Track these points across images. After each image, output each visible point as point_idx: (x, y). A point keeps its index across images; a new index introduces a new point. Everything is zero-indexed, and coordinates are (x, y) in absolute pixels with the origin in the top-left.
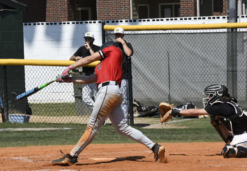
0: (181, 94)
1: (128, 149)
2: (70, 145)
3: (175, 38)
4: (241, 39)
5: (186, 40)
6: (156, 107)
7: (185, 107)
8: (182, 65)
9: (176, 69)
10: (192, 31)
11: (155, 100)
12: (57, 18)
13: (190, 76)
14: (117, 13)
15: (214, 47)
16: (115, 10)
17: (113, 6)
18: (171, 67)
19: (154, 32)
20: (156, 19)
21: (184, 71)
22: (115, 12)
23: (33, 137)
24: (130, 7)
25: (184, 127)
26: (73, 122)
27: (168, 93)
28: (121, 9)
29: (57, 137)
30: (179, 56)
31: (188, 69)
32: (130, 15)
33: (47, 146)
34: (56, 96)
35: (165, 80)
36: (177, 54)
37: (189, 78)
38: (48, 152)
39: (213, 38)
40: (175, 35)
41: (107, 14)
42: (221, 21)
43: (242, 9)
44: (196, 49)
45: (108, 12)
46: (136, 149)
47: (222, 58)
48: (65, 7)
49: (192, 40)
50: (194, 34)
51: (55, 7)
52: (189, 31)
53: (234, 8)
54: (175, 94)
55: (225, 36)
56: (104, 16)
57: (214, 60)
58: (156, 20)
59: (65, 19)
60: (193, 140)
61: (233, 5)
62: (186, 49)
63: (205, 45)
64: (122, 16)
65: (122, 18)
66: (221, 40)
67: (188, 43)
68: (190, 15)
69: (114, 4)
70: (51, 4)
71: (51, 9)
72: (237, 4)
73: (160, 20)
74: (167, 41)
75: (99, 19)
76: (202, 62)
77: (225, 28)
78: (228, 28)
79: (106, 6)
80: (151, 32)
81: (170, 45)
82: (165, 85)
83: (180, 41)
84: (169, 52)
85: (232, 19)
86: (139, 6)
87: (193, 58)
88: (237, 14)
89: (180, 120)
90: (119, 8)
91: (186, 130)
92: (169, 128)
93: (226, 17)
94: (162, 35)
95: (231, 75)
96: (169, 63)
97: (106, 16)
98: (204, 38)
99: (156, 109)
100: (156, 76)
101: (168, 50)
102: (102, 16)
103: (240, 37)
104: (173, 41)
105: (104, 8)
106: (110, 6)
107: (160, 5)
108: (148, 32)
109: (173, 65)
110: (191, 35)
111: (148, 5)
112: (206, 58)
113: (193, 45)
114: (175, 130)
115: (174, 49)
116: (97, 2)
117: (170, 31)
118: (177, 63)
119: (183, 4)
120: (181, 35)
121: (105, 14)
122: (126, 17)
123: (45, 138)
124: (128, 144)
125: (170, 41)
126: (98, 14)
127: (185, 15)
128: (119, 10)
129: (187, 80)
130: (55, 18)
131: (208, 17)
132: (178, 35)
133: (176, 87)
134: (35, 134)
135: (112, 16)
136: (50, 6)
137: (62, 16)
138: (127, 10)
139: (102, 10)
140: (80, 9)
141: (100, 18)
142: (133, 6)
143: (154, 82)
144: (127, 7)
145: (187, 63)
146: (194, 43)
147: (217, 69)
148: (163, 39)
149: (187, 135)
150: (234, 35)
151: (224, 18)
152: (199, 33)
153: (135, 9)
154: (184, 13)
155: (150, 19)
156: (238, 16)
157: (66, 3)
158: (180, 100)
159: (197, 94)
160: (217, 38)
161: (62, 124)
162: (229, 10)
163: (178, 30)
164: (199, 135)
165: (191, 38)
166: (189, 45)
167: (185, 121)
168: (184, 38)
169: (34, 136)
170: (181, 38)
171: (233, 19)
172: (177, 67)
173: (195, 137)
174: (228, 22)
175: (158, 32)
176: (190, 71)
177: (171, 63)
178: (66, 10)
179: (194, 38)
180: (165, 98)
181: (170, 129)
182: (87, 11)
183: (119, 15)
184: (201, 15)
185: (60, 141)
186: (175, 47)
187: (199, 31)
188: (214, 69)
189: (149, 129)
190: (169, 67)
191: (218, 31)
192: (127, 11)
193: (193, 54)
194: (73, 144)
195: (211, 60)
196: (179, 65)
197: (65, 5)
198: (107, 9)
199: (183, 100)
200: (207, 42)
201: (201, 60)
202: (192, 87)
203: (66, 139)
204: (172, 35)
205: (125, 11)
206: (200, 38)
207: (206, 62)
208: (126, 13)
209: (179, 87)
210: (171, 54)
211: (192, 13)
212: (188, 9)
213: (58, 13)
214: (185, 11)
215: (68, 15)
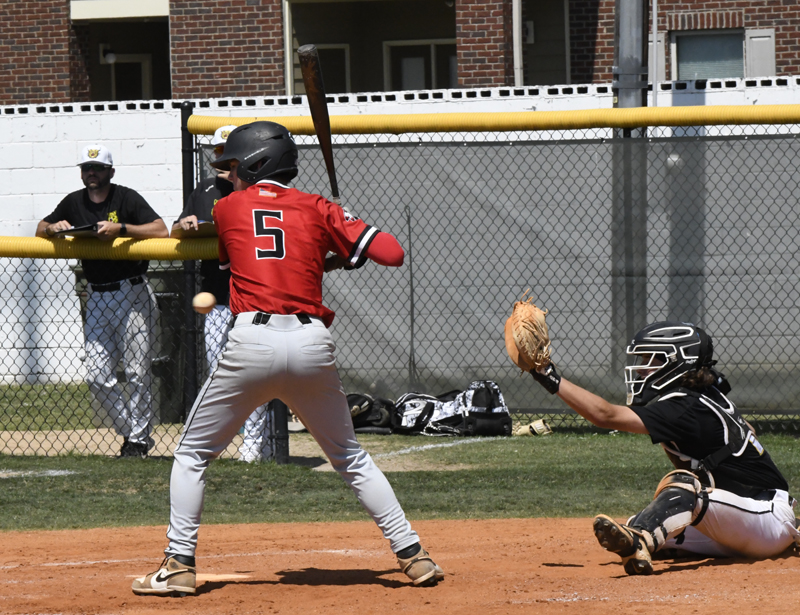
0: (453, 351)
1: (264, 543)
2: (65, 532)
3: (432, 161)
5: (470, 169)
6: (367, 399)
7: (464, 397)
8: (456, 252)
9: (435, 268)
10: (491, 137)
11: (362, 373)
12: (33, 90)
13: (484, 290)
14: (239, 75)
15: (564, 189)
16: (232, 62)
17: (224, 50)
18: (417, 260)
19: (362, 139)
20: (369, 95)
21: (462, 275)
22: (231, 69)
24: (283, 53)
25: (461, 467)
26: (81, 450)
27: (408, 351)
28: (254, 61)
29: (23, 502)
30: (445, 222)
32: (284, 80)
35: (398, 305)
36: (439, 214)
37: (478, 297)
39: (563, 159)
40: (432, 149)
41: (204, 76)
42: (593, 103)
43: (669, 60)
44: (503, 198)
45: (209, 70)
46: (291, 542)
47: (592, 227)
48: (62, 53)
49: (492, 168)
50: (497, 148)
51: (26, 54)
52: (480, 137)
53: (638, 56)
54: (431, 351)
55: (602, 152)
56: (194, 84)
57: (565, 236)
58: (369, 99)
59: (62, 95)
60: (488, 510)
61: (632, 46)
62: (471, 199)
63: (536, 182)
64: (257, 85)
65: (257, 90)
66: (591, 166)
67: (476, 176)
68: (489, 81)
69: (229, 43)
70: (13, 43)
71: (11, 58)
72: (648, 42)
73: (383, 99)
74: (406, 169)
75: (176, 94)
76: (526, 244)
77: (601, 125)
78: (614, 126)
79: (203, 51)
81: (417, 184)
82: (399, 320)
83: (448, 169)
84: (412, 206)
85: (628, 95)
87: (493, 229)
88: (645, 78)
89: (447, 442)
90: (248, 58)
91: (466, 477)
92: (409, 470)
93: (609, 86)
94: (389, 149)
95: (624, 288)
96: (412, 245)
97: (202, 83)
98: (530, 160)
99: (366, 403)
100: (366, 291)
101: (407, 199)
102: (188, 84)
104: (427, 169)
105: (194, 57)
106: (216, 50)
107: (386, 45)
109: (424, 253)
110: (486, 148)
111: (346, 47)
112: (537, 228)
113: (492, 183)
114: (429, 475)
115: (428, 199)
116: (170, 36)
117: (414, 138)
118: (440, 245)
119: (465, 42)
120: (453, 148)
121: (197, 77)
122: (270, 87)
125: (416, 169)
126: (174, 78)
127: (474, 81)
128: (246, 62)
129: (473, 306)
130: (27, 90)
131: (546, 88)
132: (442, 148)
133: (436, 329)
135: (224, 82)
136: (7, 49)
137: (49, 83)
138: (272, 63)
139: (188, 64)
140: (111, 59)
141: (182, 90)
142: (293, 51)
143: (361, 312)
144: (273, 54)
145: (472, 245)
146: (497, 176)
147: (576, 266)
148: (390, 162)
149: (469, 493)
150: (634, 148)
151: (602, 90)
152: (515, 143)
154: (469, 75)
155: (349, 95)
156: (650, 83)
157: (63, 40)
158: (448, 373)
160: (574, 158)
161: (41, 458)
162: (618, 64)
163: (442, 134)
164: (510, 493)
165: (486, 161)
166: (481, 184)
167: (466, 444)
168: (465, 161)
170: (453, 161)
171: (633, 94)
172: (440, 260)
173: (495, 499)
174: (616, 105)
175: (372, 139)
176: (483, 275)
177: (419, 245)
178: (63, 65)
179: (497, 160)
180: (400, 365)
181: (414, 473)
182: (137, 67)
183: (246, 81)
184: (526, 82)
185: (30, 516)
186: (433, 192)
187: (513, 136)
188: (565, 266)
190: (412, 260)
191: (579, 135)
192: (273, 67)
193: (493, 214)
194: (75, 528)
195: (554, 236)
196: (445, 252)
197: (60, 47)
198: (204, 59)
199: (459, 374)
200: (542, 175)
201: (521, 236)
202: (490, 328)
203: (52, 509)
204: (421, 148)
205: (267, 67)
206: (519, 160)
207: (537, 243)
208: (269, 74)
209: (447, 328)
210: (417, 215)
211: (495, 74)
212: (483, 61)
213: (35, 72)
214: (473, 68)
215: (71, 81)
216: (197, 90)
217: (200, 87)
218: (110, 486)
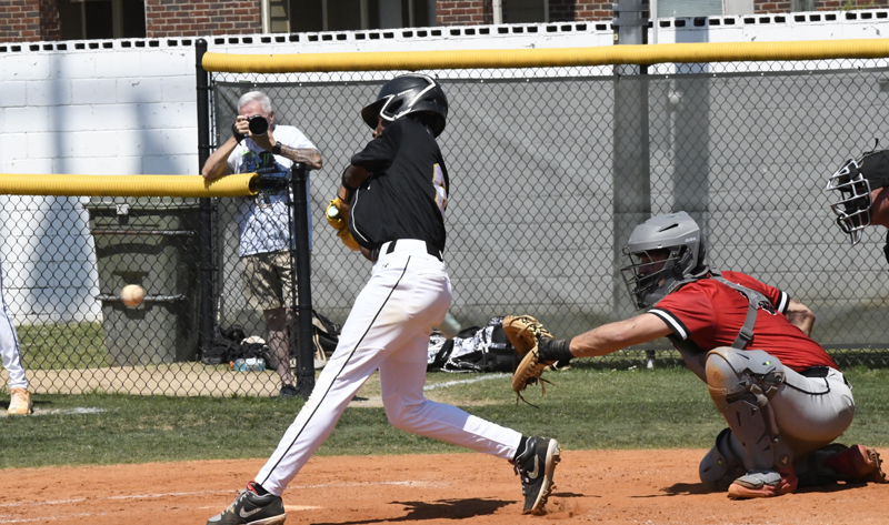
4: (663, 101)
5: (487, 105)
7: (484, 333)
8: (473, 190)
12: (3, 28)
13: (502, 227)
14: (215, 13)
22: (207, 7)
25: (487, 402)
26: (105, 388)
30: (462, 159)
31: (495, 204)
32: (260, 18)
36: (456, 151)
37: (497, 235)
40: (449, 86)
41: (179, 14)
42: (591, 41)
45: (184, 8)
47: (598, 164)
49: (508, 105)
52: (496, 74)
55: (608, 89)
56: (169, 21)
57: (582, 172)
58: (351, 37)
59: (31, 34)
64: (233, 23)
65: (234, 28)
68: (468, 18)
73: (367, 37)
75: (152, 32)
78: (616, 62)
83: (465, 106)
85: (628, 32)
88: (646, 15)
89: (469, 378)
91: (498, 411)
93: (608, 23)
97: (178, 21)
102: (163, 22)
103: (658, 93)
110: (481, 85)
112: (543, 164)
115: (445, 137)
120: (470, 85)
121: (171, 15)
122: (246, 25)
126: (149, 16)
127: (453, 19)
131: (545, 25)
132: (459, 85)
135: (199, 20)
137: (18, 21)
139: (163, 2)
141: (157, 28)
147: (594, 202)
151: (602, 27)
152: (510, 80)
154: (448, 13)
155: (332, 33)
156: (650, 20)
158: (466, 310)
159: (525, 288)
167: (489, 380)
168: (481, 97)
170: (471, 98)
171: (634, 31)
174: (616, 42)
175: (388, 75)
178: (33, 3)
182: (107, 5)
183: (222, 19)
184: (506, 20)
186: (449, 128)
188: (583, 202)
192: (249, 5)
193: (510, 151)
195: (571, 172)
196: (462, 189)
199: (477, 311)
200: (559, 111)
201: (538, 172)
202: (508, 265)
203: (96, 445)
205: (243, 5)
206: (536, 96)
208: (245, 12)
211: (474, 12)
214: (453, 6)
215: (41, 20)
216: (172, 28)
217: (175, 25)
218: (145, 423)
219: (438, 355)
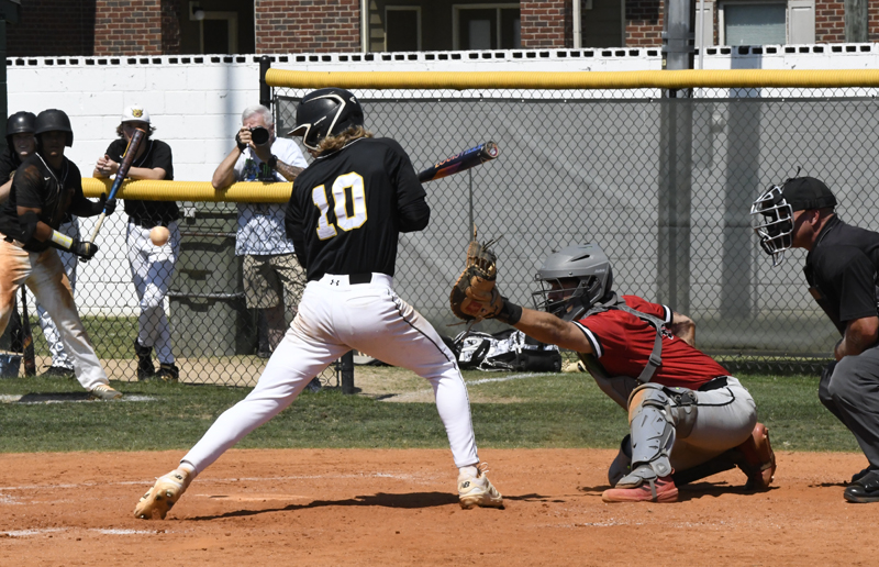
1: (325, 467)
3: (492, 116)
5: (527, 123)
7: (518, 336)
9: (493, 215)
10: (547, 94)
12: (127, 43)
13: (538, 237)
14: (318, 33)
15: (613, 145)
16: (311, 21)
17: (305, 9)
18: (477, 207)
19: (427, 94)
20: (436, 54)
21: (518, 222)
22: (311, 27)
23: (25, 424)
24: (360, 14)
25: (514, 400)
28: (333, 20)
29: (104, 424)
31: (533, 216)
32: (360, 39)
33: (69, 453)
34: (116, 295)
35: (459, 250)
37: (533, 244)
38: (69, 472)
39: (613, 116)
40: (492, 104)
42: (642, 65)
43: (716, 28)
44: (558, 152)
45: (290, 28)
46: (349, 466)
48: (154, 9)
49: (547, 123)
50: (552, 105)
51: (121, 10)
52: (537, 94)
53: (685, 22)
55: (650, 111)
56: (277, 40)
58: (436, 57)
59: (154, 48)
60: (536, 440)
61: (680, 13)
62: (527, 152)
63: (588, 137)
64: (335, 42)
65: (335, 47)
66: (639, 123)
67: (532, 130)
68: (550, 43)
71: (107, 13)
72: (695, 10)
73: (450, 57)
74: (467, 123)
75: (261, 49)
76: (578, 194)
77: (650, 86)
78: (664, 87)
79: (285, 10)
80: (417, 94)
85: (676, 58)
86: (389, 12)
87: (548, 180)
88: (692, 43)
89: (500, 377)
90: (327, 17)
91: (517, 409)
93: (659, 50)
94: (452, 104)
95: (668, 238)
96: (471, 193)
97: (284, 40)
98: (582, 116)
102: (271, 40)
104: (487, 123)
105: (276, 16)
106: (298, 9)
107: (456, 8)
108: (407, 94)
109: (483, 201)
110: (542, 105)
111: (418, 9)
112: (588, 180)
113: (547, 138)
117: (476, 94)
119: (528, 6)
120: (512, 104)
122: (347, 45)
123: (64, 428)
124: (328, 451)
126: (258, 34)
127: (536, 43)
128: (325, 21)
129: (528, 251)
130: (121, 43)
131: (601, 50)
132: (502, 104)
134: (34, 416)
135: (304, 40)
137: (142, 37)
138: (350, 22)
139: (272, 22)
140: (200, 16)
141: (266, 46)
142: (370, 12)
143: (424, 255)
144: (350, 14)
146: (552, 131)
147: (624, 216)
148: (452, 116)
149: (518, 424)
150: (680, 108)
151: (653, 53)
152: (569, 101)
153: (376, 19)
154: (531, 37)
155: (418, 53)
156: (696, 48)
160: (623, 116)
162: (667, 30)
163: (501, 91)
164: (557, 425)
165: (542, 117)
166: (537, 138)
167: (518, 380)
168: (522, 116)
169: (29, 420)
170: (512, 116)
171: (681, 57)
173: (542, 430)
174: (664, 68)
175: (437, 94)
176: (538, 222)
177: (478, 194)
178: (155, 20)
179: (552, 116)
182: (223, 24)
183: (325, 39)
184: (584, 44)
185: (110, 438)
187: (567, 94)
188: (614, 215)
189: (401, 405)
190: (472, 207)
191: (628, 94)
192: (350, 26)
193: (547, 166)
194: (151, 449)
195: (603, 187)
197: (153, 3)
198: (286, 18)
200: (593, 130)
201: (573, 187)
204: (481, 103)
205: (344, 26)
206: (572, 116)
207: (588, 194)
208: (346, 33)
211: (556, 36)
212: (545, 24)
213: (129, 26)
214: (536, 30)
215: (162, 36)
216: (279, 46)
217: (282, 43)
218: (186, 412)
219: (475, 354)
